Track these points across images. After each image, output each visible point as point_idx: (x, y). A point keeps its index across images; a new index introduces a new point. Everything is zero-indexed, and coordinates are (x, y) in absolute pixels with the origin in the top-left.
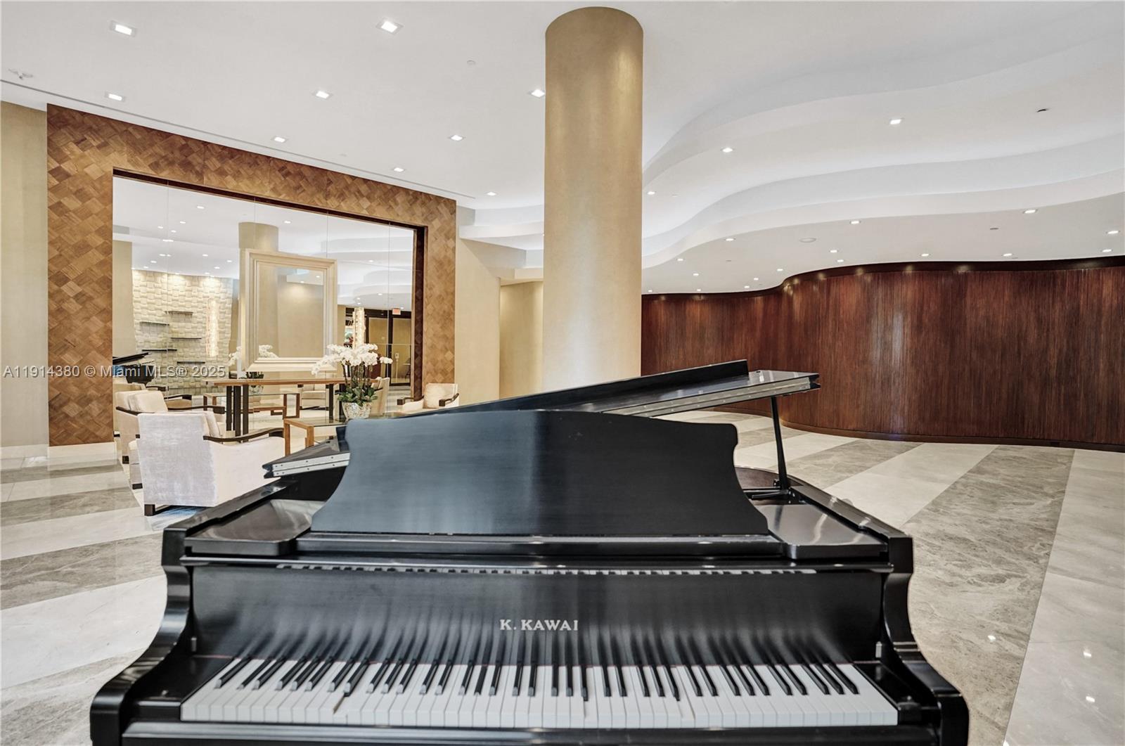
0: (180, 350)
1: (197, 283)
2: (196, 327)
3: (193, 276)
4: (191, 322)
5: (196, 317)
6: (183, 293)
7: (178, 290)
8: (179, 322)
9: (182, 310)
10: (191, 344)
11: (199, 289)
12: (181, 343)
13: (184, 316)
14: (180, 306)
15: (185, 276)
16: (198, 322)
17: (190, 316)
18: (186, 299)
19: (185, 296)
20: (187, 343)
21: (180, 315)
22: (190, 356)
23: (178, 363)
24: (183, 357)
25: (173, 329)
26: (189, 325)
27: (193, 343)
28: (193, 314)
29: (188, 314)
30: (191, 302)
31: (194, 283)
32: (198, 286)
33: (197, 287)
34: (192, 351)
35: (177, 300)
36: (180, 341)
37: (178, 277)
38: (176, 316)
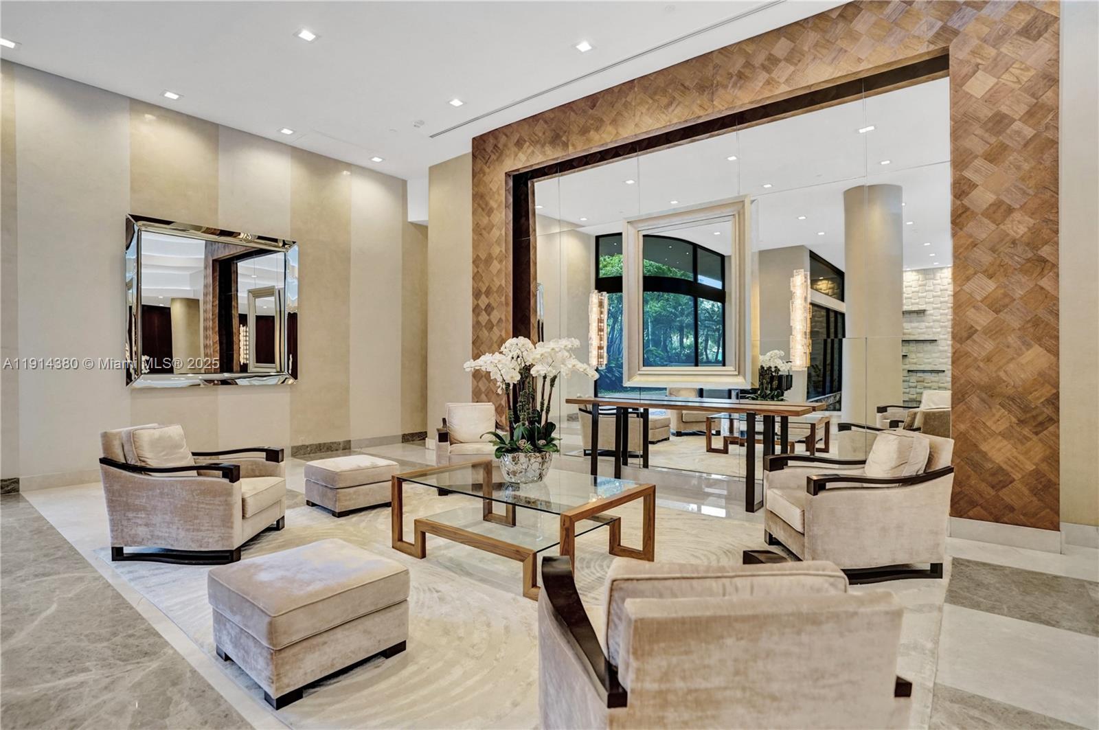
0: (913, 356)
1: (932, 276)
2: (931, 327)
3: (924, 270)
4: (923, 321)
5: (932, 315)
6: (917, 289)
7: (911, 287)
8: (911, 322)
9: (915, 308)
10: (926, 349)
11: (935, 282)
12: (913, 347)
13: (915, 315)
14: (912, 304)
15: (918, 271)
16: (934, 321)
17: (922, 315)
18: (920, 294)
19: (918, 292)
20: (920, 346)
21: (912, 315)
22: (925, 364)
23: (909, 371)
24: (916, 364)
25: (905, 331)
26: (923, 325)
27: (928, 347)
28: (928, 313)
29: (921, 312)
30: (925, 297)
31: (927, 276)
32: (934, 279)
33: (932, 281)
34: (928, 356)
35: (911, 298)
36: (911, 344)
37: (910, 273)
38: (908, 316)
